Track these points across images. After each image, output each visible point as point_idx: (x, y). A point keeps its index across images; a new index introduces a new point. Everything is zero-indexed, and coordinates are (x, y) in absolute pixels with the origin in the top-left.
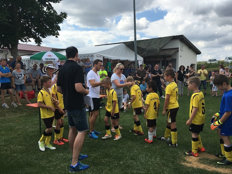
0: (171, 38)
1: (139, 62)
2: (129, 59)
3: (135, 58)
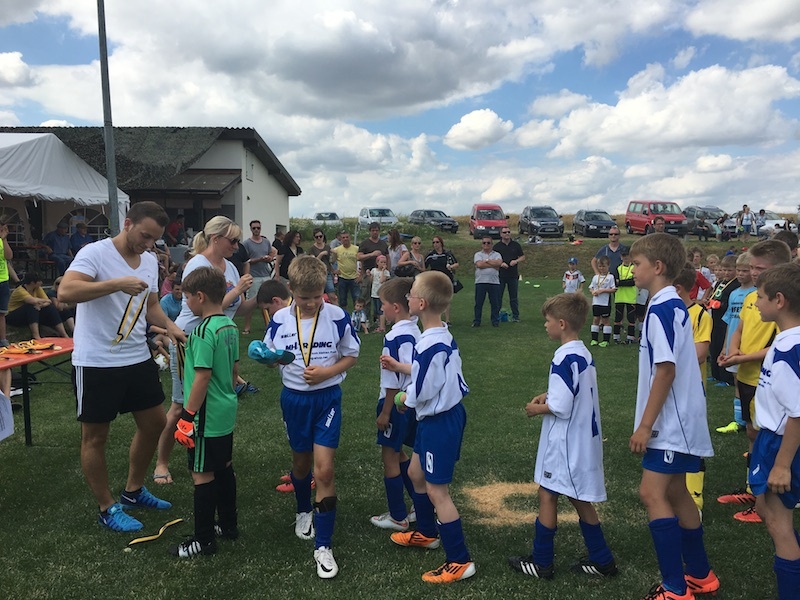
0: (216, 135)
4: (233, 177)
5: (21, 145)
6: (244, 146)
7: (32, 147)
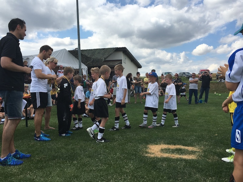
0: (115, 49)
1: (83, 71)
2: (72, 67)
3: (79, 66)
4: (119, 62)
5: (56, 51)
6: (123, 53)
7: (59, 52)
